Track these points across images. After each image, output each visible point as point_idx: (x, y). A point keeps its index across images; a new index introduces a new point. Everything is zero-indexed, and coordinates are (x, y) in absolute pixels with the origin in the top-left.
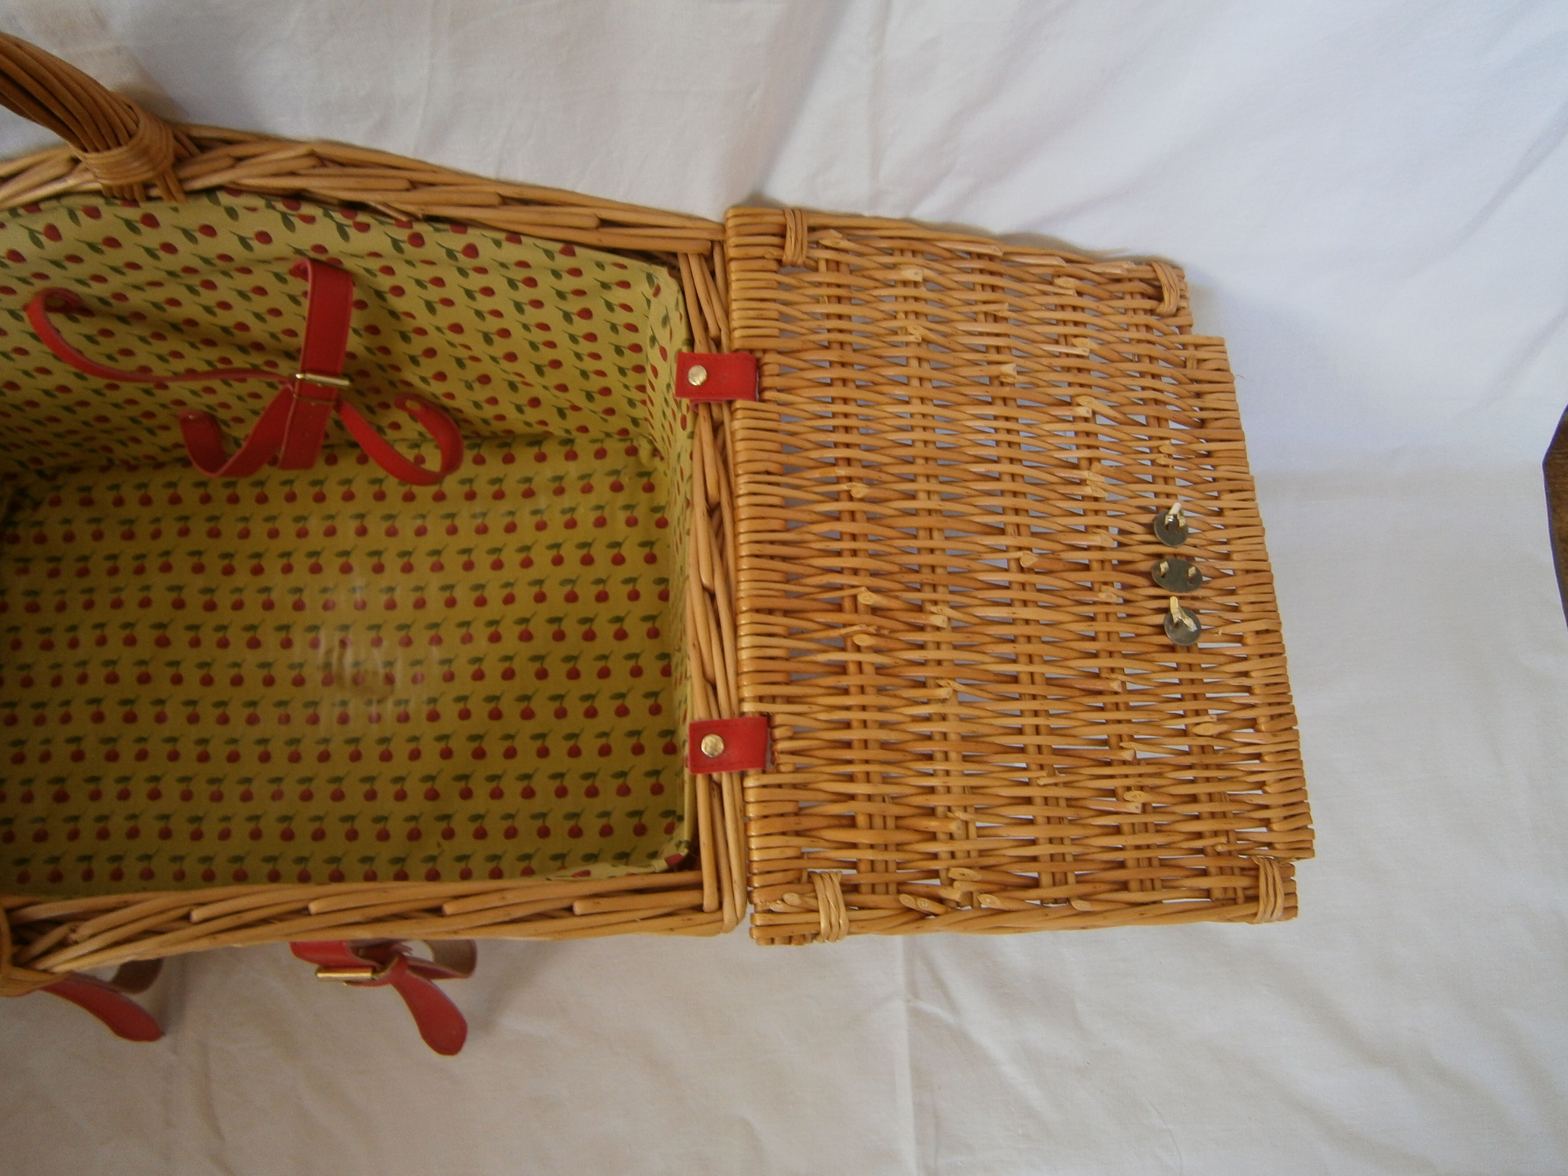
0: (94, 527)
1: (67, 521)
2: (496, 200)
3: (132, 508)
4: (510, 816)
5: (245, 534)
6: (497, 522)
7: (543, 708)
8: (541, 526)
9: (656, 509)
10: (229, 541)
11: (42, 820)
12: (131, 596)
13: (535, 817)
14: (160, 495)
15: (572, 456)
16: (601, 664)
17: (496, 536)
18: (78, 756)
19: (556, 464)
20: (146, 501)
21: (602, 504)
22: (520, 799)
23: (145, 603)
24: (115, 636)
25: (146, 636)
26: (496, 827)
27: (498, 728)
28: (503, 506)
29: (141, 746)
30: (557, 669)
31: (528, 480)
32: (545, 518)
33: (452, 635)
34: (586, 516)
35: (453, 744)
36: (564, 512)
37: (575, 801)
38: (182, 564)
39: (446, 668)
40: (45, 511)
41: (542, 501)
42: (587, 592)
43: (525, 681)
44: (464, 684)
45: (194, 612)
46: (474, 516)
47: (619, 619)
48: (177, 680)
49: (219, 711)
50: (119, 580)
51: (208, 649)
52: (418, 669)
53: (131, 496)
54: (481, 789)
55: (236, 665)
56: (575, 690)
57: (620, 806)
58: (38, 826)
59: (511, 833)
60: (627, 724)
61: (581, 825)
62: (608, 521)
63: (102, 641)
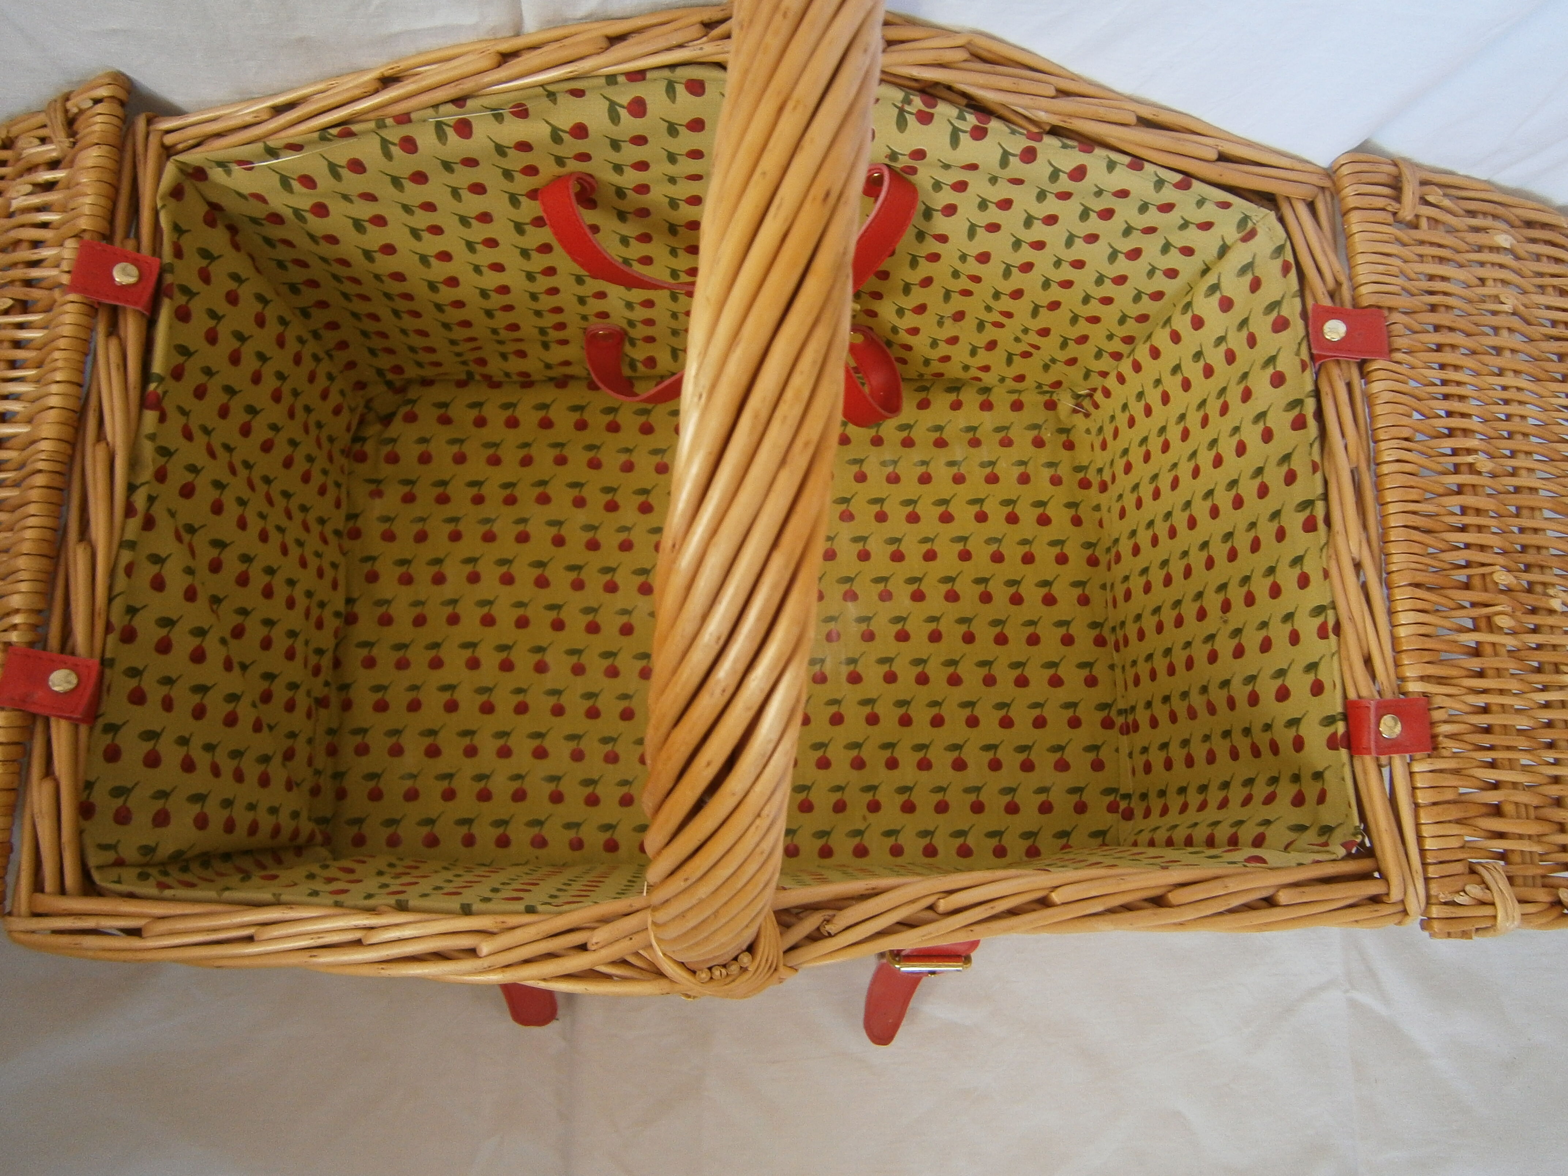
0: (455, 449)
1: (423, 440)
2: (1133, 120)
3: (496, 430)
4: (940, 789)
5: (628, 467)
6: (909, 472)
7: (972, 676)
8: (959, 479)
9: (1078, 469)
10: (610, 474)
11: (414, 777)
12: (505, 528)
13: (967, 790)
14: (529, 417)
15: (987, 406)
16: (1030, 630)
17: (909, 487)
18: (452, 707)
19: (970, 414)
20: (513, 423)
21: (1025, 459)
22: (951, 772)
23: (523, 538)
24: (490, 574)
25: (525, 575)
26: (925, 800)
27: (924, 694)
28: (915, 455)
29: (520, 697)
30: (985, 634)
31: (939, 428)
32: (963, 470)
33: (868, 592)
34: (1008, 472)
35: (879, 709)
36: (983, 465)
37: (1010, 774)
38: (562, 497)
39: (864, 626)
40: (397, 427)
41: (958, 451)
42: (1013, 553)
43: (951, 644)
44: (885, 644)
45: (575, 551)
46: (884, 464)
47: (1046, 583)
48: (558, 625)
49: (607, 663)
50: (487, 510)
51: (593, 593)
52: (832, 625)
53: (496, 416)
54: (908, 759)
55: (625, 612)
56: (1003, 656)
57: (1061, 782)
58: (409, 783)
59: (942, 808)
60: (1062, 695)
61: (1016, 800)
62: (1032, 478)
63: (474, 578)
